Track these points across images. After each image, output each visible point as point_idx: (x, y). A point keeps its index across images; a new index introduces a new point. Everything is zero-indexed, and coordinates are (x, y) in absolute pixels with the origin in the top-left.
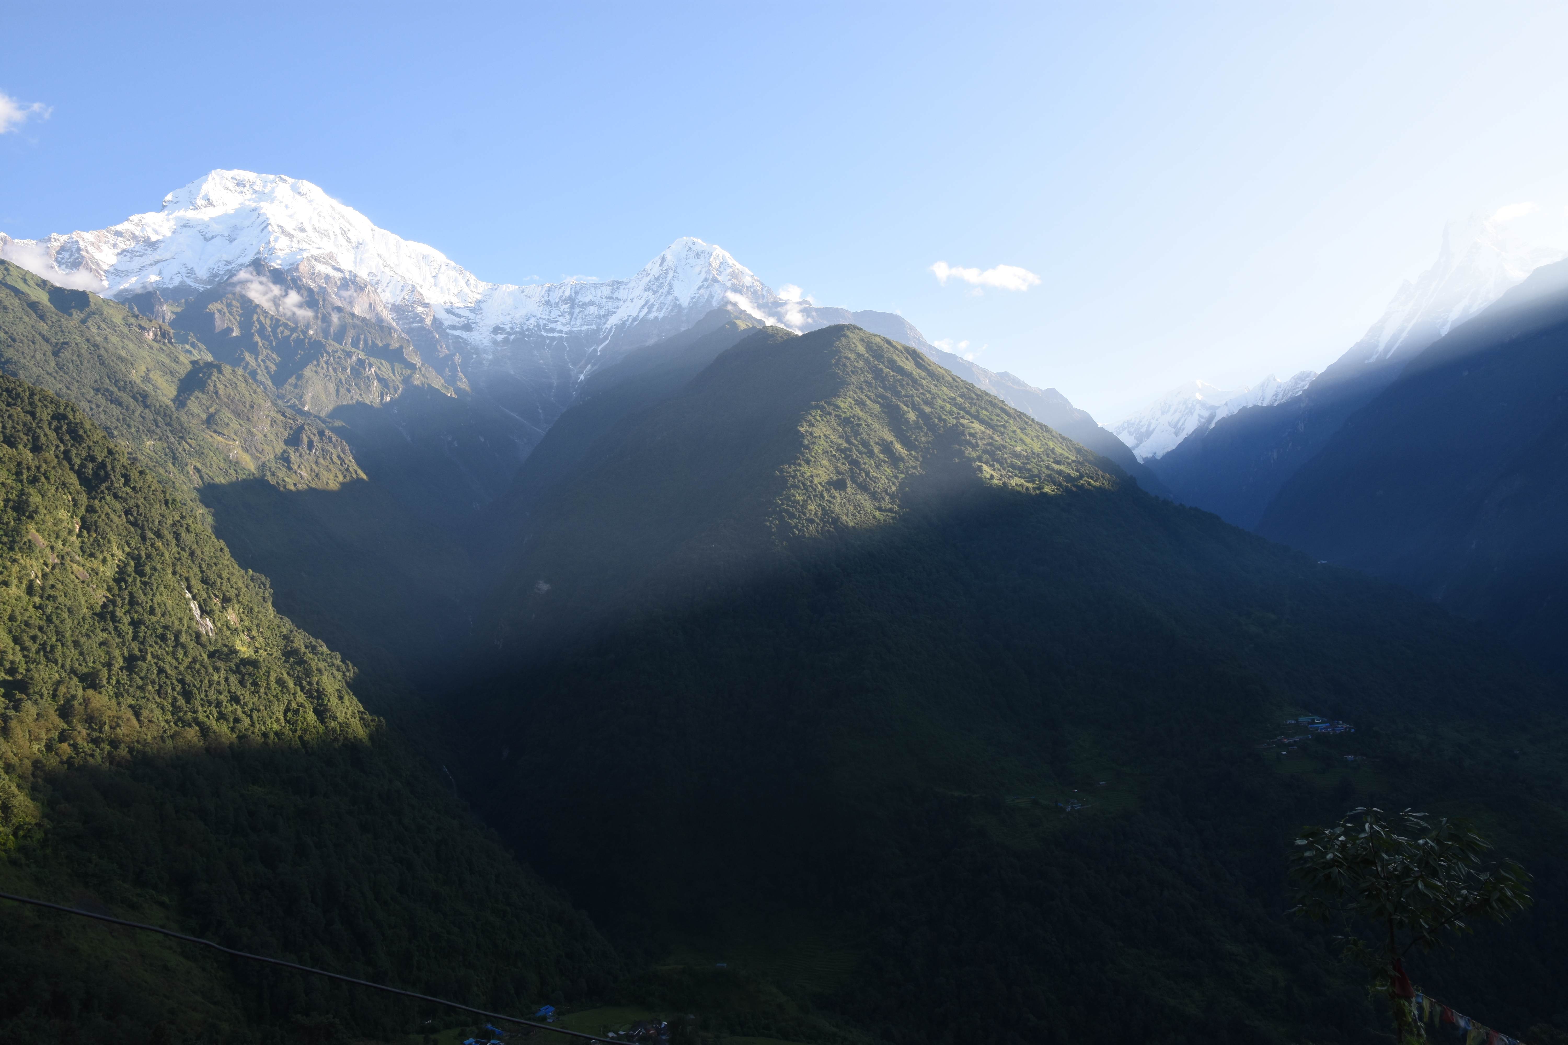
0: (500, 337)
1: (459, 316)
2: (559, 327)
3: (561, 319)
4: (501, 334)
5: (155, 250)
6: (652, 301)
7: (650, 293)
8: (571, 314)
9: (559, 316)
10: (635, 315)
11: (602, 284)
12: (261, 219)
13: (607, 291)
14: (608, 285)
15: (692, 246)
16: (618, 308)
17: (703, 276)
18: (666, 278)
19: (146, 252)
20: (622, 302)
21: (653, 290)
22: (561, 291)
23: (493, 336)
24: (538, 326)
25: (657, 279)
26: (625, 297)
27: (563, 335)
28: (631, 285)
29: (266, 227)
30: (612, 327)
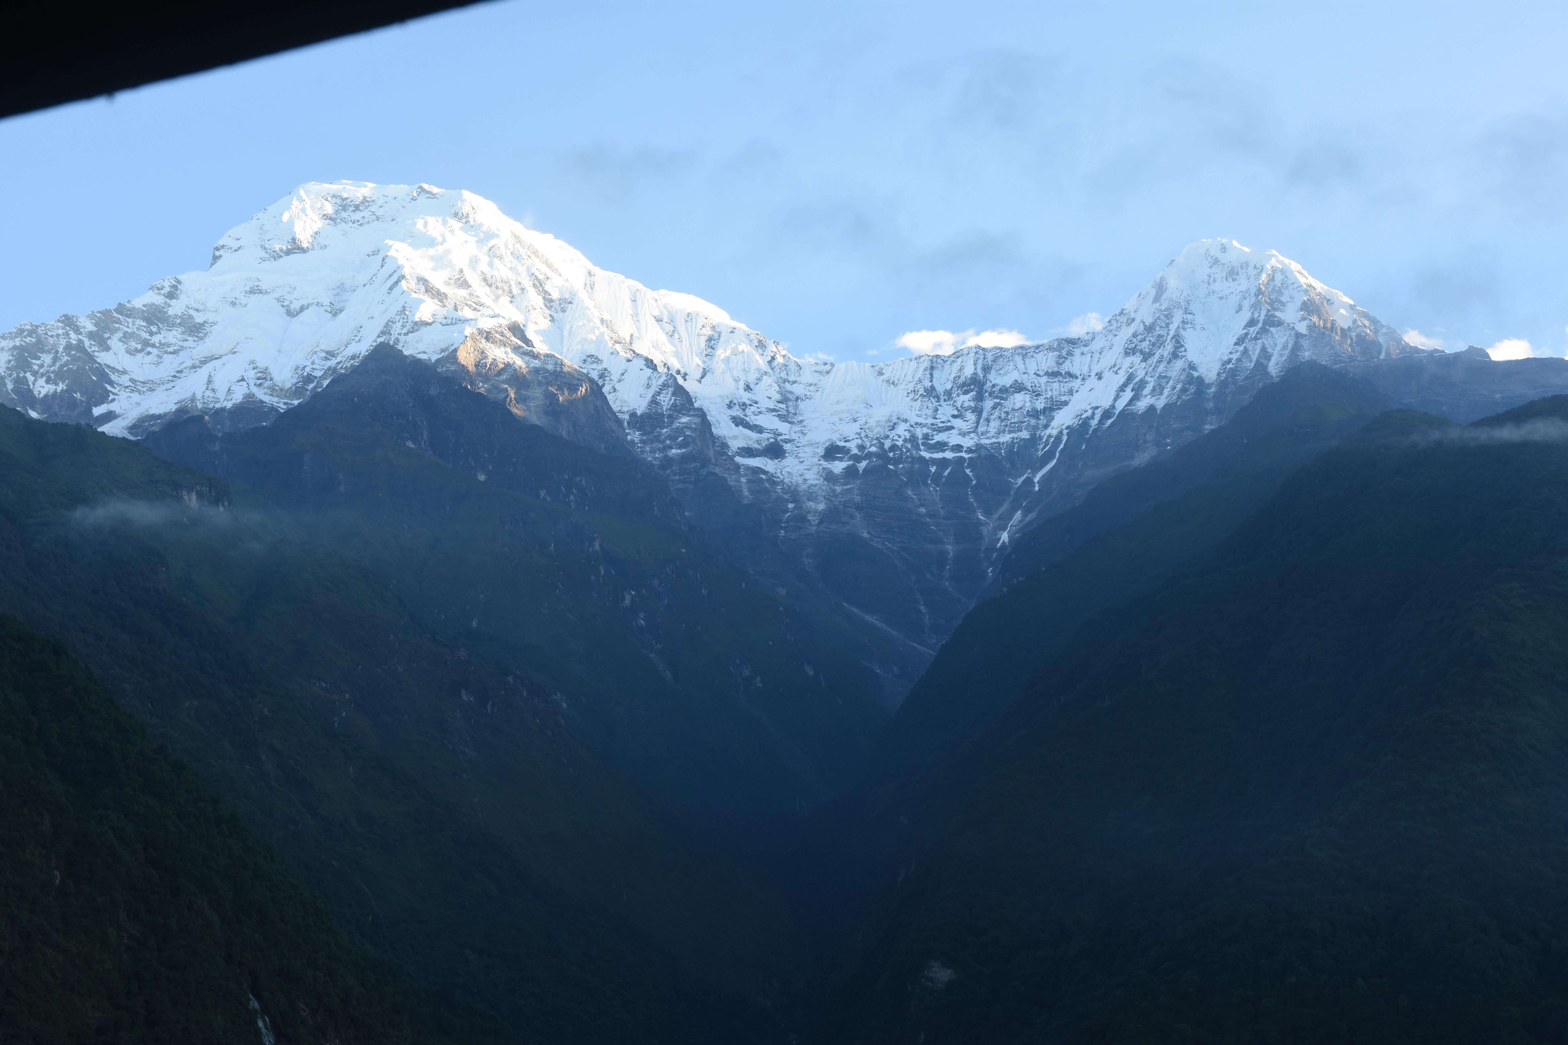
0: (838, 467)
1: (758, 429)
2: (953, 438)
3: (958, 423)
4: (841, 460)
5: (201, 339)
6: (1141, 374)
7: (1137, 359)
8: (978, 411)
9: (954, 416)
10: (1106, 404)
11: (1038, 347)
12: (388, 269)
13: (1047, 362)
14: (1050, 349)
15: (1220, 255)
16: (1071, 392)
17: (1246, 316)
18: (1167, 325)
19: (185, 344)
20: (1079, 381)
21: (1141, 352)
22: (956, 367)
23: (825, 464)
24: (913, 439)
25: (1149, 329)
26: (1085, 370)
27: (964, 455)
28: (1096, 346)
29: (396, 283)
30: (1061, 432)
